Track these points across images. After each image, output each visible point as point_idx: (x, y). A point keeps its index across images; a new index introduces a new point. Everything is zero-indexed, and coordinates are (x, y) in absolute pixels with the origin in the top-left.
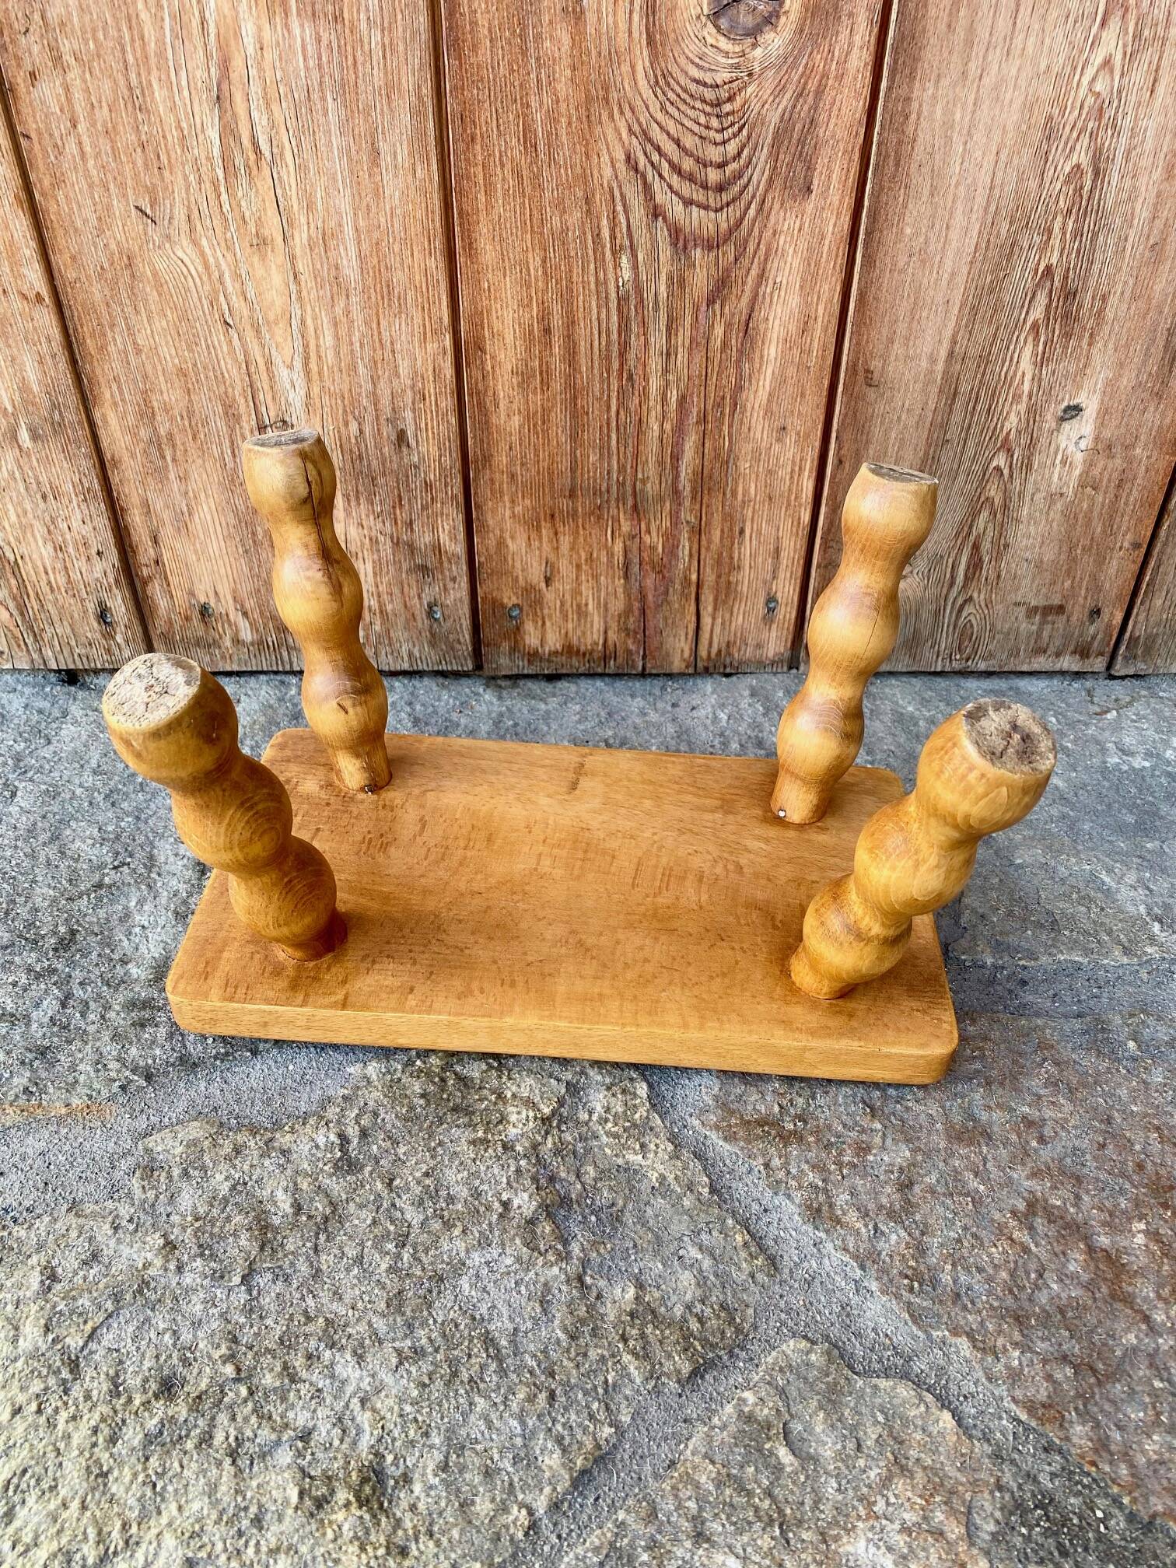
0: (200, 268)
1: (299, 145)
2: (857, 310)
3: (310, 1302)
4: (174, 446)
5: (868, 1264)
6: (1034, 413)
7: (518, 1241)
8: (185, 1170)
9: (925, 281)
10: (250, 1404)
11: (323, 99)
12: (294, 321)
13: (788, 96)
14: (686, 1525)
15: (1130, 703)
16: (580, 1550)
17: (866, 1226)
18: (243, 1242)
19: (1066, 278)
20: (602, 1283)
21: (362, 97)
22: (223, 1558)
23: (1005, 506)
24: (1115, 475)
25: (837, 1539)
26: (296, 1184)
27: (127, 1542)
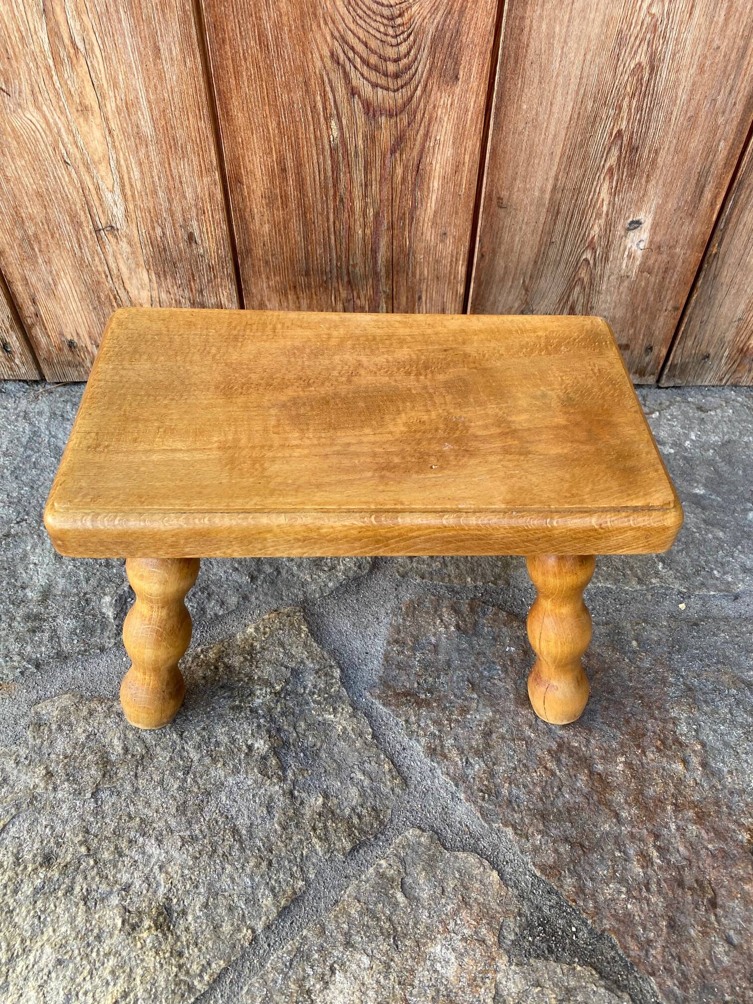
0: (44, 126)
1: (103, 43)
2: (491, 158)
3: (132, 808)
4: (39, 242)
5: (460, 783)
6: (610, 226)
7: (256, 770)
8: (59, 725)
9: (537, 140)
10: (95, 869)
11: (117, 11)
12: (112, 162)
13: (440, 13)
14: (341, 938)
15: (668, 407)
16: (280, 953)
17: (461, 760)
18: (93, 772)
19: (631, 138)
20: (304, 795)
21: (145, 11)
22: (78, 958)
23: (591, 284)
24: (662, 265)
25: (425, 945)
26: (125, 735)
27: (24, 950)
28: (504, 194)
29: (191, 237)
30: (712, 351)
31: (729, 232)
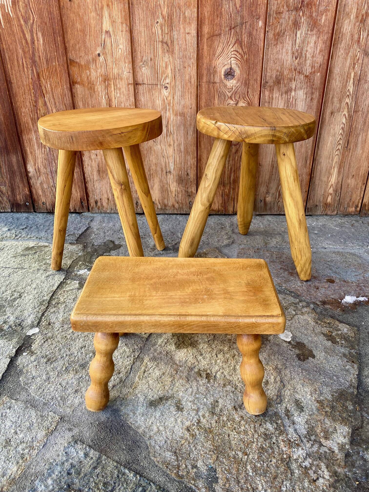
0: (161, 149)
1: (177, 132)
11: (181, 126)
12: (173, 157)
28: (261, 162)
29: (188, 174)
30: (318, 204)
31: (315, 171)
